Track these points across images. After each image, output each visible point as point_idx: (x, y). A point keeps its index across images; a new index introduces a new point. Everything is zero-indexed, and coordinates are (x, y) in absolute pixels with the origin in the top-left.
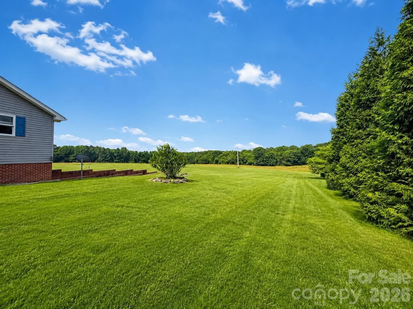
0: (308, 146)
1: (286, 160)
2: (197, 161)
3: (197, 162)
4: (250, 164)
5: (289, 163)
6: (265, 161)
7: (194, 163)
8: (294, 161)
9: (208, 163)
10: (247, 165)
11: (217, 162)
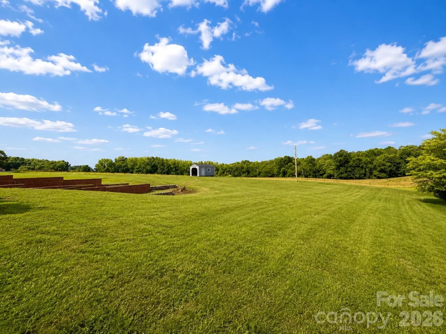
0: (410, 148)
1: (379, 169)
2: (260, 173)
3: (259, 175)
4: (330, 177)
5: (384, 175)
6: (350, 172)
7: (256, 176)
8: (391, 171)
9: (273, 176)
10: (325, 178)
11: (284, 175)
